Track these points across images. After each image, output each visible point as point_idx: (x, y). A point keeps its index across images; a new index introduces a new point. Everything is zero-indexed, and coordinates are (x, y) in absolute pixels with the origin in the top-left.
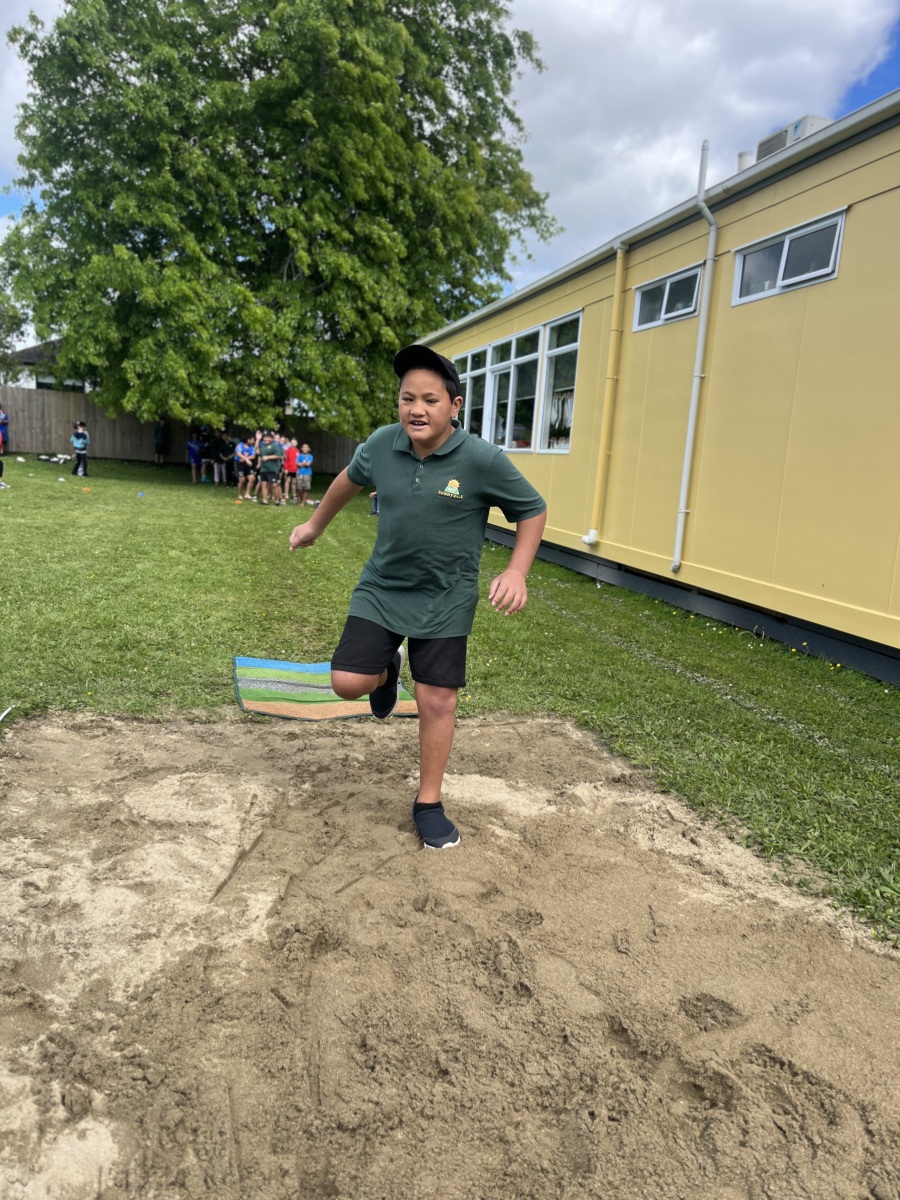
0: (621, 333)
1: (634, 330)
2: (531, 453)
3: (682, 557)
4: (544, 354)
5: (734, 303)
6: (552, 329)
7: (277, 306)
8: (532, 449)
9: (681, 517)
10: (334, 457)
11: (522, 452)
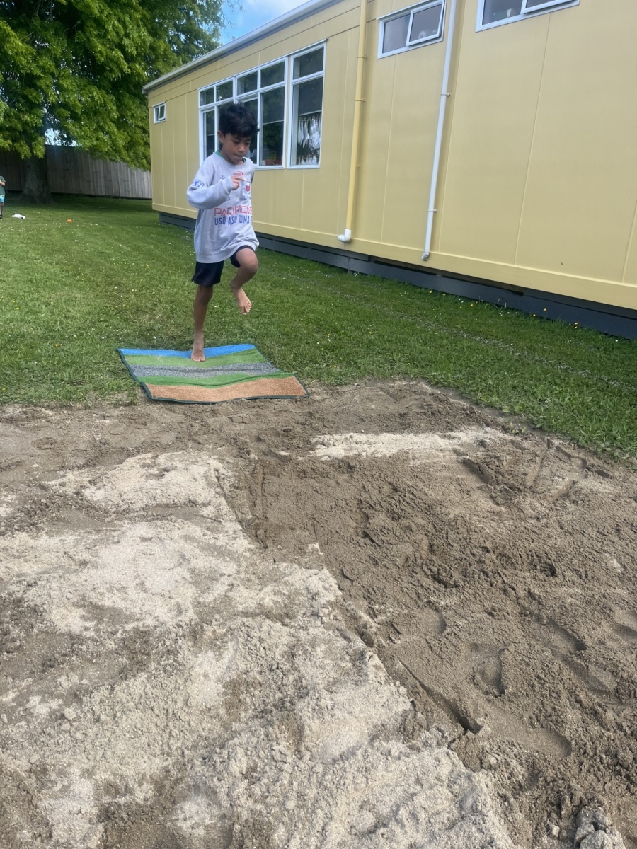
0: (367, 59)
1: (379, 56)
2: (282, 169)
3: (432, 248)
4: (289, 82)
5: (477, 30)
6: (296, 60)
8: (283, 166)
9: (431, 216)
10: (89, 181)
11: (274, 169)
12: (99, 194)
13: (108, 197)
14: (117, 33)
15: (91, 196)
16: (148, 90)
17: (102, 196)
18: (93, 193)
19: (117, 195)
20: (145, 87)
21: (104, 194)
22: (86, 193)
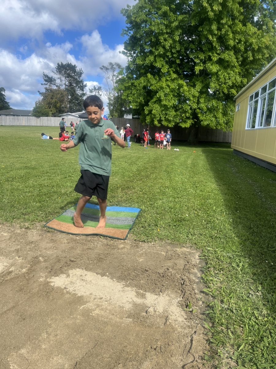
2: (270, 128)
7: (194, 86)
8: (271, 126)
10: (216, 136)
11: (267, 128)
12: (220, 141)
13: (224, 143)
14: (225, 78)
15: (216, 142)
16: (236, 99)
17: (221, 142)
18: (217, 141)
19: (228, 142)
20: (235, 98)
21: (222, 141)
22: (214, 141)
